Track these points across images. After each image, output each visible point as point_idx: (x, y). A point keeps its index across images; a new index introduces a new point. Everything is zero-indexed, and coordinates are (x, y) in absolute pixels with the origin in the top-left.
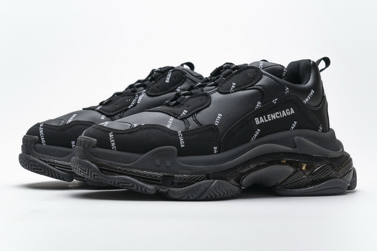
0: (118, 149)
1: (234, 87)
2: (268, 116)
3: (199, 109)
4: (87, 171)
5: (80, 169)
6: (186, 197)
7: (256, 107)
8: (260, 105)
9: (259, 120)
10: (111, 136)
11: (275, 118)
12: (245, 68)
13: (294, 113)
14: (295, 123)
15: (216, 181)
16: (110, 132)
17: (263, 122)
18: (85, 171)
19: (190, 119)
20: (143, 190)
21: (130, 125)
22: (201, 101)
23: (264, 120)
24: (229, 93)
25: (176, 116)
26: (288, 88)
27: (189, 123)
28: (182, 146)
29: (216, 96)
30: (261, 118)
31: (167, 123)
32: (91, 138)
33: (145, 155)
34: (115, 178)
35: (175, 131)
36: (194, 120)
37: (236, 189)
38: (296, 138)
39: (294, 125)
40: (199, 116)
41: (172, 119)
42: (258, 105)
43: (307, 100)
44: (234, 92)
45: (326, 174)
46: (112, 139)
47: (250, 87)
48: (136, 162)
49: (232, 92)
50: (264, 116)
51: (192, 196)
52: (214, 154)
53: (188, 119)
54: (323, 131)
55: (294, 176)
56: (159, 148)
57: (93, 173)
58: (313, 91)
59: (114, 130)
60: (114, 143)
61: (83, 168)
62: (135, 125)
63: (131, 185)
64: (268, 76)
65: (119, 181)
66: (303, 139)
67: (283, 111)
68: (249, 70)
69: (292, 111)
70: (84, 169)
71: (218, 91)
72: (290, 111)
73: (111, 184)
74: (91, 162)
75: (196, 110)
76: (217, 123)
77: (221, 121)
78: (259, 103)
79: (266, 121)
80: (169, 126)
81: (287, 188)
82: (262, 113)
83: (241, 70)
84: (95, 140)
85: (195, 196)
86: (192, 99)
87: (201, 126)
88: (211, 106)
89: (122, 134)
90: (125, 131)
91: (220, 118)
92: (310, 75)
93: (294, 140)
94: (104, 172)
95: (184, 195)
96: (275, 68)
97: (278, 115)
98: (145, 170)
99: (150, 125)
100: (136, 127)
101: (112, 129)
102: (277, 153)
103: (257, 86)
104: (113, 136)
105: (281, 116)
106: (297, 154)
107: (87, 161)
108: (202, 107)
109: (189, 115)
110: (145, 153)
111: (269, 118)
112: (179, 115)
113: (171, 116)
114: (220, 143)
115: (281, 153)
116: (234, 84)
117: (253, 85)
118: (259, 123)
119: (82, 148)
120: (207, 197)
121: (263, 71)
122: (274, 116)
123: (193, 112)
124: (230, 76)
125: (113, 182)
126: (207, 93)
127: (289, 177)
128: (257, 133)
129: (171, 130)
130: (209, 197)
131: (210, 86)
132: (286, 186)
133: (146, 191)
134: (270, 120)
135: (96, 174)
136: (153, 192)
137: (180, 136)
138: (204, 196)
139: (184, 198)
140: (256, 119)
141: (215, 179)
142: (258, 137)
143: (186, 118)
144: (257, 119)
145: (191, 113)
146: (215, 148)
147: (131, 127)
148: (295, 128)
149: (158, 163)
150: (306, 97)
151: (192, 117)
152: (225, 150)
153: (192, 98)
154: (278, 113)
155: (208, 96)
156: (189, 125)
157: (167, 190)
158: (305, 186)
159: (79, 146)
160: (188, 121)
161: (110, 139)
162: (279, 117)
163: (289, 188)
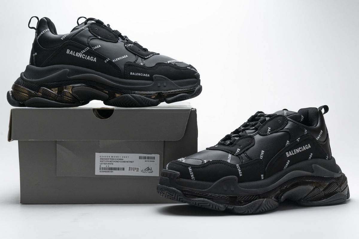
0: (196, 179)
1: (270, 130)
2: (294, 150)
3: (248, 147)
4: (174, 195)
5: (167, 194)
6: (247, 212)
7: (286, 145)
8: (288, 143)
9: (289, 154)
10: (190, 169)
11: (299, 152)
12: (276, 116)
13: (310, 147)
14: (312, 154)
15: (265, 199)
16: (189, 167)
17: (292, 155)
18: (173, 196)
19: (243, 155)
20: (217, 208)
21: (202, 161)
22: (248, 141)
23: (292, 154)
24: (267, 135)
25: (233, 153)
26: (306, 130)
27: (242, 158)
28: (241, 175)
29: (257, 137)
30: (290, 152)
31: (227, 159)
32: (175, 171)
33: (215, 183)
34: (196, 200)
35: (234, 165)
36: (246, 156)
37: (277, 203)
38: (313, 165)
39: (311, 156)
40: (248, 152)
41: (230, 156)
42: (287, 143)
43: (319, 138)
44: (270, 134)
45: (333, 189)
46: (191, 172)
47: (281, 130)
48: (210, 188)
49: (269, 134)
50: (292, 151)
51: (251, 211)
52: (261, 180)
53: (241, 155)
54: (329, 159)
55: (313, 192)
56: (225, 177)
57: (179, 197)
58: (322, 131)
59: (191, 165)
60: (193, 175)
61: (170, 193)
62: (205, 161)
63: (208, 205)
64: (292, 122)
65: (199, 202)
66: (318, 165)
67: (304, 147)
68: (279, 118)
69: (310, 146)
70: (172, 194)
71: (258, 133)
72: (308, 146)
73: (193, 204)
74: (177, 189)
75: (246, 148)
76: (261, 157)
77: (264, 155)
78: (288, 141)
79: (293, 154)
80: (229, 161)
81: (308, 201)
82: (291, 149)
83: (272, 118)
84: (179, 173)
85: (252, 211)
86: (241, 141)
87: (251, 160)
88: (255, 145)
89: (198, 168)
90: (199, 165)
91: (263, 154)
92: (318, 119)
93: (312, 167)
94: (187, 196)
95: (245, 210)
96: (296, 115)
97: (301, 149)
98: (217, 194)
99: (216, 161)
100: (207, 163)
101: (190, 164)
102: (302, 177)
103: (285, 129)
104: (191, 169)
105: (302, 150)
106: (314, 176)
107: (174, 189)
108: (250, 146)
109: (241, 152)
110: (215, 181)
111: (295, 152)
112: (235, 153)
113: (229, 153)
114: (265, 172)
115: (304, 176)
116: (270, 128)
117: (283, 129)
118: (289, 156)
119: (168, 178)
120: (260, 211)
121: (288, 119)
122: (298, 151)
123: (244, 150)
124: (266, 123)
125: (194, 203)
126: (251, 136)
127: (309, 193)
128: (288, 163)
129: (231, 164)
130: (261, 211)
131: (252, 130)
132: (308, 200)
133: (218, 209)
134: (295, 153)
135: (181, 197)
136: (224, 209)
137: (238, 168)
138: (258, 211)
139: (245, 213)
140: (286, 153)
141: (264, 198)
142: (288, 166)
143: (240, 155)
144: (288, 153)
145: (243, 151)
146: (262, 176)
147: (203, 163)
148: (312, 158)
149: (225, 189)
150: (318, 136)
151: (244, 154)
152: (268, 177)
153: (241, 139)
154: (300, 148)
155: (252, 138)
156: (243, 160)
157: (233, 207)
158: (320, 199)
159: (165, 177)
160: (242, 157)
161: (190, 172)
162: (301, 151)
163: (309, 201)
